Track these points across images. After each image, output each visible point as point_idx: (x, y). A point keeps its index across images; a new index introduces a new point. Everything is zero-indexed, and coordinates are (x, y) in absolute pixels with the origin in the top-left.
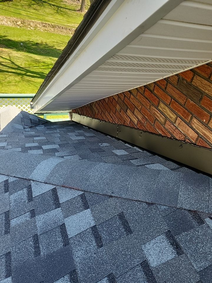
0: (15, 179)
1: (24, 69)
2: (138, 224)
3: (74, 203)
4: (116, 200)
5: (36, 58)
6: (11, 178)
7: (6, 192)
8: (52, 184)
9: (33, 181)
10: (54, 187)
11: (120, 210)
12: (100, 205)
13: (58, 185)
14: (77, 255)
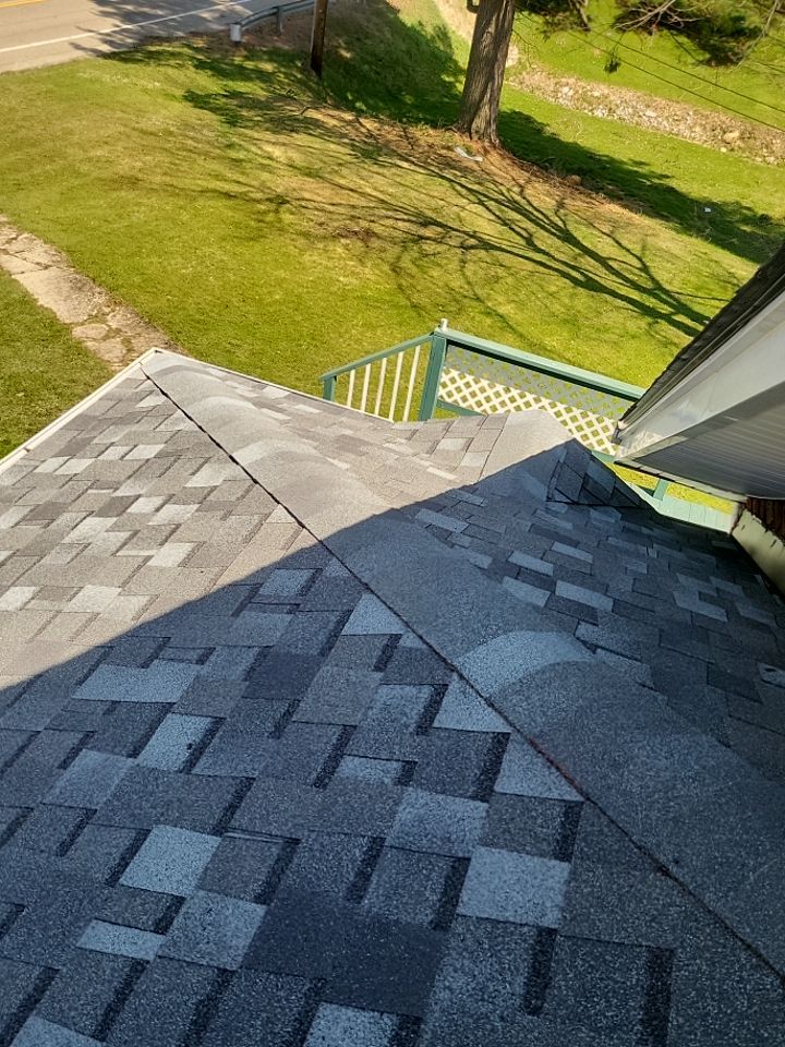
0: (418, 644)
1: (671, 297)
2: (706, 1034)
3: (534, 814)
4: (675, 892)
5: (733, 270)
6: (412, 635)
7: (378, 669)
8: (506, 718)
9: (461, 677)
10: (507, 729)
11: (670, 938)
12: (612, 874)
13: (519, 731)
14: (451, 980)
